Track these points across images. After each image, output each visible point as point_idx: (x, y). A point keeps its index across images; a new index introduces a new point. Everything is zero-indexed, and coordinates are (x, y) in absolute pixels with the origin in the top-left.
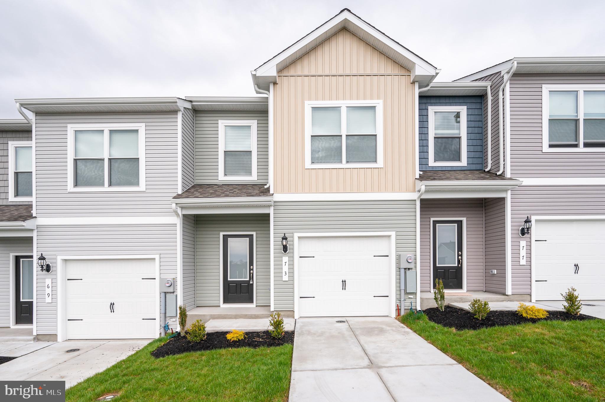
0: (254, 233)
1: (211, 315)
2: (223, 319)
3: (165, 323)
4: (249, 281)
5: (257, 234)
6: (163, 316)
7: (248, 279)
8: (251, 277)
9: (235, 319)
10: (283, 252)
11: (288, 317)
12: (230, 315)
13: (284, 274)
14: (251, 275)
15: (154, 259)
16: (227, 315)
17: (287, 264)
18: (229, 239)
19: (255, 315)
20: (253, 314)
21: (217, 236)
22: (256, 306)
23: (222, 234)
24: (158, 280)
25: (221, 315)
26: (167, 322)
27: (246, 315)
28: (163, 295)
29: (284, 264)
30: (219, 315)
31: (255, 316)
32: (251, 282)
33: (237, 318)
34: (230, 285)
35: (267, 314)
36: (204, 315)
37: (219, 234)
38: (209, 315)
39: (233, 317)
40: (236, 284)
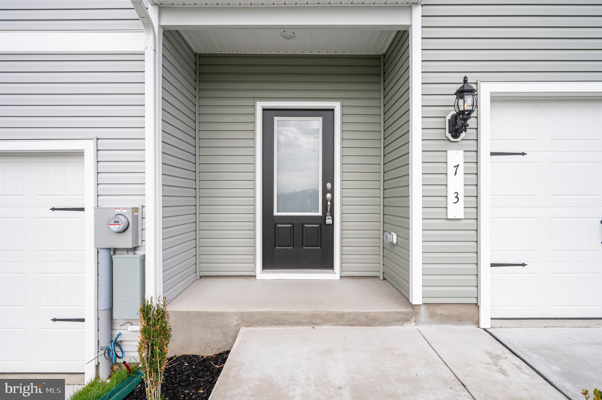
0: (337, 106)
1: (242, 313)
2: (276, 325)
3: (112, 335)
4: (323, 218)
5: (343, 106)
6: (104, 316)
7: (320, 213)
8: (329, 208)
9: (310, 328)
10: (449, 136)
11: (460, 321)
12: (295, 314)
13: (451, 198)
14: (329, 203)
15: (79, 154)
16: (286, 314)
17: (461, 170)
18: (276, 119)
19: (366, 315)
20: (362, 313)
21: (250, 110)
22: (341, 276)
23: (260, 105)
24: (89, 213)
25: (269, 313)
26: (116, 333)
27: (342, 315)
28: (104, 255)
29: (451, 170)
30: (263, 313)
31: (366, 317)
32: (329, 221)
33: (317, 324)
34: (279, 226)
35: (400, 313)
36: (222, 315)
37: (254, 106)
38: (236, 313)
39: (305, 321)
40: (293, 225)
